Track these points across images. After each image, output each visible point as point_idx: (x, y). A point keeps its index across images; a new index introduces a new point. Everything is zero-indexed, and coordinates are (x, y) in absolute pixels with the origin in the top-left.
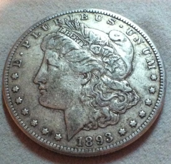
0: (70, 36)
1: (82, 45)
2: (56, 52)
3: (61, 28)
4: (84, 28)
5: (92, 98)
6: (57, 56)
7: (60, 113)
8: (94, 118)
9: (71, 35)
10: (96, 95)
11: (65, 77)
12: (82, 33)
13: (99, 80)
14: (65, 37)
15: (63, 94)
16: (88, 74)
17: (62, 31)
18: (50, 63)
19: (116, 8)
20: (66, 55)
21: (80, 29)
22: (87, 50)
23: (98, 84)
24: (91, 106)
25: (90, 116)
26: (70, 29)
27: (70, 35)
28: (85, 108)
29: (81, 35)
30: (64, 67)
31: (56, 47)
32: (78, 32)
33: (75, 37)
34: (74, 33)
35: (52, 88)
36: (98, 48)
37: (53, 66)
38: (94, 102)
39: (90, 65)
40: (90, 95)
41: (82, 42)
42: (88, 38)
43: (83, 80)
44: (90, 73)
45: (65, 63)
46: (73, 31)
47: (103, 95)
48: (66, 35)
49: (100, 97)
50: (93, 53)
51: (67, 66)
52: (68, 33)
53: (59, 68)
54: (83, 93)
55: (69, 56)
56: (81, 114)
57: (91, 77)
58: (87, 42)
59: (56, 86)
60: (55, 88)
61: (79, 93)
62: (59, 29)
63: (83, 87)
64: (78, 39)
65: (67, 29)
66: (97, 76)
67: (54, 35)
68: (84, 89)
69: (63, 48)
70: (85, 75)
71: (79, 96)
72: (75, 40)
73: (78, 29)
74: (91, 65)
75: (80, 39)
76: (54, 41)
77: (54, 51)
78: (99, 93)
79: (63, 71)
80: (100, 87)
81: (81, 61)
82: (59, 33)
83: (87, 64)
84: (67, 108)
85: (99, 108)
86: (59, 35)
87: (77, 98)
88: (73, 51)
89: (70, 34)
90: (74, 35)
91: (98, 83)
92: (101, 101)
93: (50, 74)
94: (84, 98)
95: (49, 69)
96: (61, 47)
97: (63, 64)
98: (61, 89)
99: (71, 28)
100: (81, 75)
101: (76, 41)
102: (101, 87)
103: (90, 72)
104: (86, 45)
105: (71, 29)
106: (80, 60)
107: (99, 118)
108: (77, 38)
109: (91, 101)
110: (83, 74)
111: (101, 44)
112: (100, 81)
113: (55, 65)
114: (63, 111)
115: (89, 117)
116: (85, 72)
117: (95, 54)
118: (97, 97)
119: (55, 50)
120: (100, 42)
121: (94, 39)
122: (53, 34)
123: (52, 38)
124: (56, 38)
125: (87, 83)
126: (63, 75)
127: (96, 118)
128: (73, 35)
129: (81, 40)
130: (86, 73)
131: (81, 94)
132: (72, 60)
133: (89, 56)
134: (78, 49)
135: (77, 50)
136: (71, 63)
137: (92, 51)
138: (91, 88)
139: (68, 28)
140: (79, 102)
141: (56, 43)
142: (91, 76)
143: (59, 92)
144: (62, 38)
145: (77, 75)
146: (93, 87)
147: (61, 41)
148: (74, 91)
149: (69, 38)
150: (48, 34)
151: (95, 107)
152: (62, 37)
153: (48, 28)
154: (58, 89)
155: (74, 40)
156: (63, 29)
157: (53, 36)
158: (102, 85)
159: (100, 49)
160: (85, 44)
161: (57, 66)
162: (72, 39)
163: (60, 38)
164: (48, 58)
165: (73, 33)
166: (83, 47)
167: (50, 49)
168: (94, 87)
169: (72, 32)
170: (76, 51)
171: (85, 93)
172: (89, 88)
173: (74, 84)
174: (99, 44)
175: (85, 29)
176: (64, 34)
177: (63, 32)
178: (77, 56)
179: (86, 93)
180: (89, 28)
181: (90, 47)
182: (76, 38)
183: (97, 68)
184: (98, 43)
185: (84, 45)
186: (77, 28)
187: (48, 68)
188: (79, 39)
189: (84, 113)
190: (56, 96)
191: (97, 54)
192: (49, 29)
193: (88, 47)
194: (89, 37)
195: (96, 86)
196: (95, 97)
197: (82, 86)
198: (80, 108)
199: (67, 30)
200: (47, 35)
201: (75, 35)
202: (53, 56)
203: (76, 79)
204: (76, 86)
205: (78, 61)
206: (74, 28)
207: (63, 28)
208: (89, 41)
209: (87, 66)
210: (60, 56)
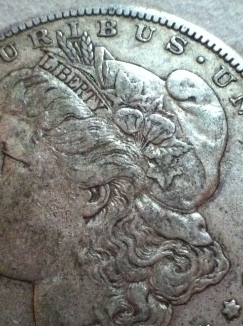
0: (67, 81)
1: (93, 107)
2: (27, 123)
3: (46, 58)
4: (105, 58)
5: (108, 255)
6: (29, 134)
7: (24, 289)
8: (106, 311)
9: (70, 77)
10: (119, 248)
11: (44, 192)
12: (97, 73)
13: (130, 207)
14: (55, 82)
15: (34, 238)
16: (103, 190)
17: (47, 66)
18: (10, 152)
19: (194, 6)
20: (52, 132)
21: (93, 62)
22: (105, 120)
23: (125, 220)
24: (101, 277)
25: (96, 305)
26: (69, 61)
27: (66, 78)
28: (85, 282)
29: (95, 81)
30: (43, 167)
31: (29, 109)
32: (89, 71)
33: (78, 85)
34: (77, 71)
35: (10, 222)
36: (136, 117)
37: (17, 160)
38: (111, 268)
39: (110, 163)
40: (102, 246)
41: (96, 100)
42: (111, 88)
43: (88, 203)
44: (108, 185)
45: (47, 155)
46: (75, 68)
47: (135, 251)
48: (57, 76)
49: (126, 254)
50: (122, 131)
51: (50, 163)
52: (62, 72)
53: (31, 167)
54: (86, 240)
55: (59, 136)
56: (75, 297)
57: (110, 197)
58: (108, 99)
59: (19, 217)
60: (16, 220)
61: (76, 240)
62: (42, 58)
63: (87, 223)
64: (85, 90)
65: (62, 61)
66: (125, 197)
67: (27, 74)
68: (90, 229)
69: (47, 113)
70: (95, 191)
71: (74, 247)
72: (80, 91)
73: (88, 62)
74: (114, 163)
75: (91, 90)
76: (24, 91)
77: (23, 120)
78: (127, 245)
79: (40, 175)
80: (129, 227)
81: (88, 152)
82: (40, 71)
83: (102, 162)
84: (42, 279)
85: (121, 285)
86: (38, 76)
87: (70, 252)
88: (71, 121)
89: (67, 75)
90: (76, 78)
91: (126, 217)
92: (129, 265)
93: (6, 183)
94: (86, 254)
95: (5, 170)
96: (42, 109)
97: (42, 156)
98: (31, 226)
99: (72, 58)
100: (84, 189)
101: (80, 96)
102: (133, 226)
103: (109, 183)
104: (105, 107)
105: (72, 61)
106: (86, 149)
107: (120, 312)
108: (85, 86)
109: (105, 263)
110: (90, 189)
111: (145, 108)
112: (130, 211)
113: (22, 158)
114: (31, 286)
115: (93, 308)
116: (97, 183)
117: (127, 135)
118: (120, 255)
119: (25, 117)
120: (141, 100)
121: (128, 92)
122: (24, 71)
123: (22, 83)
124: (29, 84)
125: (98, 213)
126: (40, 188)
127: (111, 313)
128: (74, 77)
129: (94, 94)
130: (97, 187)
131: (81, 241)
132: (66, 147)
133: (111, 138)
134: (82, 118)
135: (81, 122)
136: (63, 154)
137: (118, 125)
138: (107, 228)
139: (64, 58)
140: (72, 264)
141: (29, 98)
142: (111, 194)
143: (25, 234)
144: (45, 84)
145: (74, 189)
146: (111, 227)
147: (43, 93)
148: (63, 234)
149: (63, 85)
150: (12, 71)
151: (112, 281)
152: (46, 81)
153: (14, 53)
154: (23, 224)
155: (75, 91)
156: (51, 60)
157: (23, 78)
158: (135, 222)
159: (139, 121)
160: (102, 105)
161: (26, 160)
162: (72, 88)
163: (42, 85)
164: (7, 139)
165: (75, 73)
166: (98, 111)
167: (14, 113)
168: (115, 225)
169: (73, 69)
170: (77, 121)
171: (91, 241)
172: (101, 227)
173: (64, 214)
174: (139, 108)
175: (107, 62)
176: (52, 72)
177: (51, 67)
178: (79, 136)
179: (94, 241)
180: (117, 59)
181: (114, 113)
182: (81, 87)
183: (128, 174)
184: (135, 104)
185: (99, 107)
186: (86, 59)
187: (4, 164)
188: (88, 90)
189: (83, 294)
190: (18, 242)
191: (131, 135)
192: (16, 57)
193: (110, 115)
194: (114, 87)
195: (120, 224)
196: (115, 254)
197: (84, 221)
198: (74, 282)
199: (60, 63)
200: (9, 74)
201: (78, 77)
202: (17, 135)
203: (71, 202)
204: (69, 219)
205: (81, 150)
206: (78, 58)
207: (50, 57)
208: (113, 98)
209: (101, 166)
210: (36, 133)
